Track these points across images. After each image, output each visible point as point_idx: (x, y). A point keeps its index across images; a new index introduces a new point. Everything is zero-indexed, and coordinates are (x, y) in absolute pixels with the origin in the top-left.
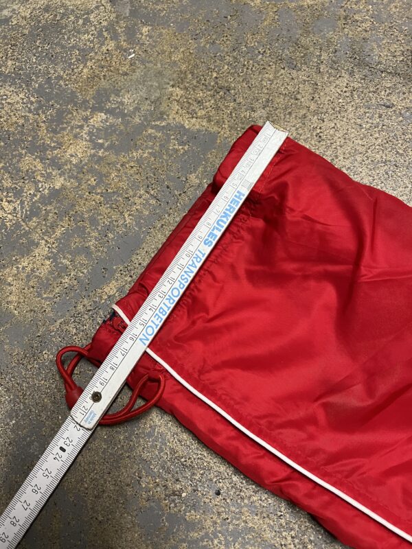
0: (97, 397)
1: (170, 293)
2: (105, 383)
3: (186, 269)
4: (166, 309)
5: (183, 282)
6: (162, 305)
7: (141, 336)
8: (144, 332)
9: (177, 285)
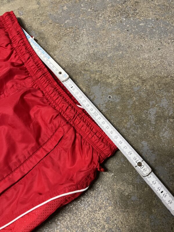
0: (60, 73)
1: (39, 49)
2: (57, 70)
3: (34, 44)
4: (43, 51)
5: (37, 45)
6: (41, 52)
7: (48, 58)
8: (47, 57)
9: (37, 47)
